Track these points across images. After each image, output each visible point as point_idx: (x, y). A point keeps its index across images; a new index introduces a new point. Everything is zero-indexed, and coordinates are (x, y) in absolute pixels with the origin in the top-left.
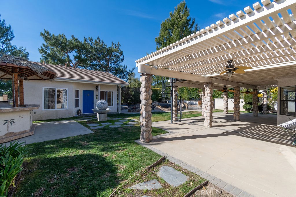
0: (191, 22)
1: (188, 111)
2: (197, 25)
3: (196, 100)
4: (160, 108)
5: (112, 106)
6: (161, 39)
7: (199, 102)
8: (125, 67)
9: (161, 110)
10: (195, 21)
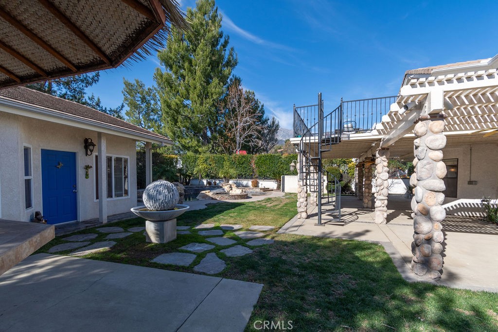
0: (222, 41)
1: (263, 199)
2: (232, 49)
3: (246, 178)
4: (211, 196)
5: (126, 197)
6: (171, 55)
7: (252, 182)
8: (96, 99)
9: (212, 199)
10: (230, 41)
